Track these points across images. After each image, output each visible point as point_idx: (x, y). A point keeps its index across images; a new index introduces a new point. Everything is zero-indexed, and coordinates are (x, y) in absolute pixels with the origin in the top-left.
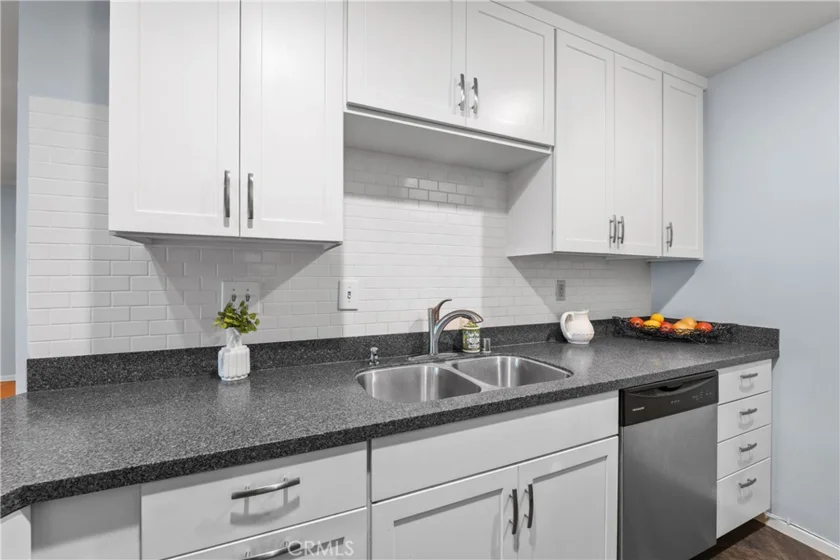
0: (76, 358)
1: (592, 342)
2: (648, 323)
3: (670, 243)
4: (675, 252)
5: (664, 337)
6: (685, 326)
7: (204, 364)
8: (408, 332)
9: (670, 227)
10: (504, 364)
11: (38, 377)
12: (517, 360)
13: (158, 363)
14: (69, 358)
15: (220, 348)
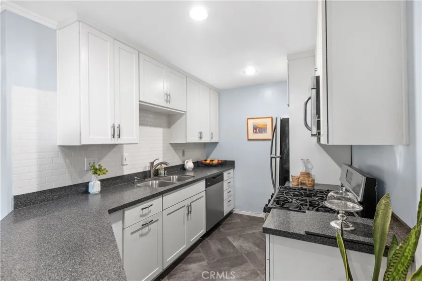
0: (34, 193)
1: (193, 169)
2: (207, 162)
3: (212, 138)
4: (213, 141)
5: (210, 166)
6: (215, 162)
7: (79, 190)
8: (142, 171)
9: (212, 133)
10: (173, 178)
11: (18, 203)
12: (177, 176)
13: (64, 191)
14: (31, 193)
15: (89, 182)
